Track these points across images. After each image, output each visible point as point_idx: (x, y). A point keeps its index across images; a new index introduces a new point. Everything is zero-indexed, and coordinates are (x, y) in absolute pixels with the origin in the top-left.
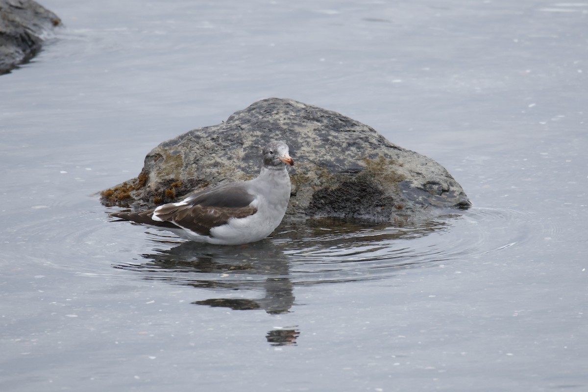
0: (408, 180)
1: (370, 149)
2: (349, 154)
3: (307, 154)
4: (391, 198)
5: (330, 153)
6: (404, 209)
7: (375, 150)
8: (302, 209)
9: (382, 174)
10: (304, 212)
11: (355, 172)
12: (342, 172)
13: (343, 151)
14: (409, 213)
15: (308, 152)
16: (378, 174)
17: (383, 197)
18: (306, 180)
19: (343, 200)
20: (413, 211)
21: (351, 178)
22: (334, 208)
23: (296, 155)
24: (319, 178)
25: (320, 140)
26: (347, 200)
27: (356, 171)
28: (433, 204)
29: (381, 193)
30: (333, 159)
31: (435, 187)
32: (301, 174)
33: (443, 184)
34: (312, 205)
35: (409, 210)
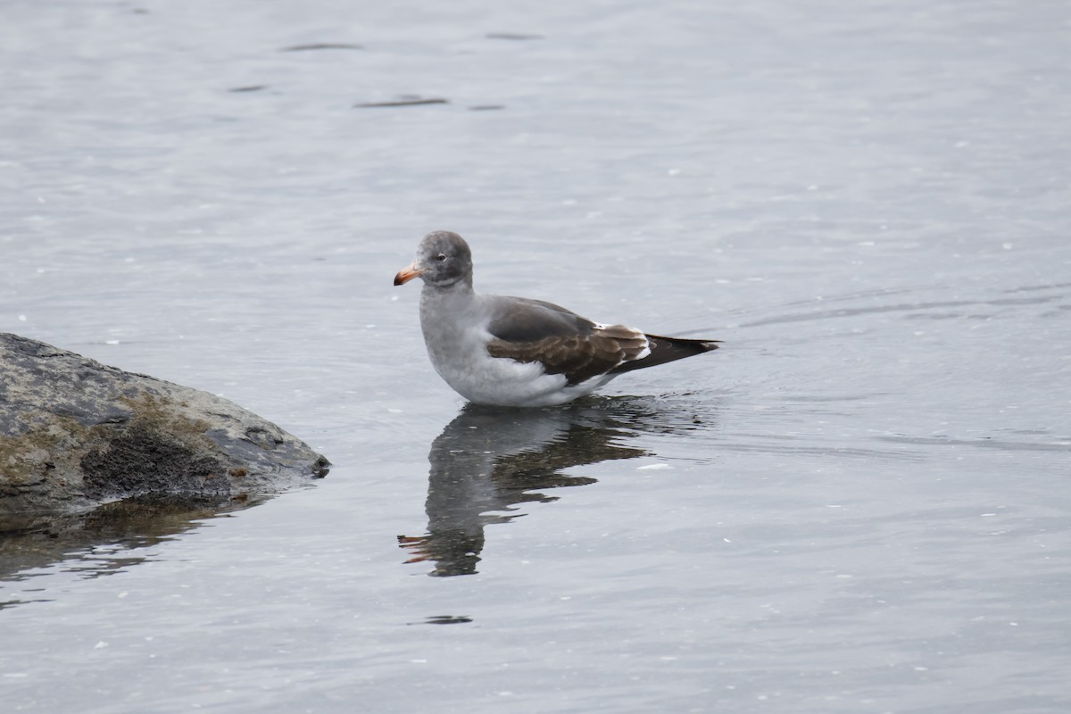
0: (217, 428)
1: (119, 382)
2: (92, 393)
3: (27, 398)
4: (212, 459)
5: (61, 393)
6: (248, 476)
7: (128, 383)
8: (79, 490)
9: (167, 421)
10: (80, 493)
11: (121, 422)
12: (101, 423)
13: (79, 388)
14: (260, 481)
15: (24, 394)
16: (161, 422)
17: (193, 458)
18: (52, 440)
19: (130, 469)
20: (265, 479)
21: (122, 432)
22: (122, 484)
23: (7, 399)
24: (72, 435)
25: (29, 372)
26: (137, 469)
27: (121, 419)
28: (284, 464)
29: (188, 453)
30: (73, 402)
31: (262, 436)
32: (39, 431)
33: (271, 430)
34: (89, 481)
35: (257, 477)
